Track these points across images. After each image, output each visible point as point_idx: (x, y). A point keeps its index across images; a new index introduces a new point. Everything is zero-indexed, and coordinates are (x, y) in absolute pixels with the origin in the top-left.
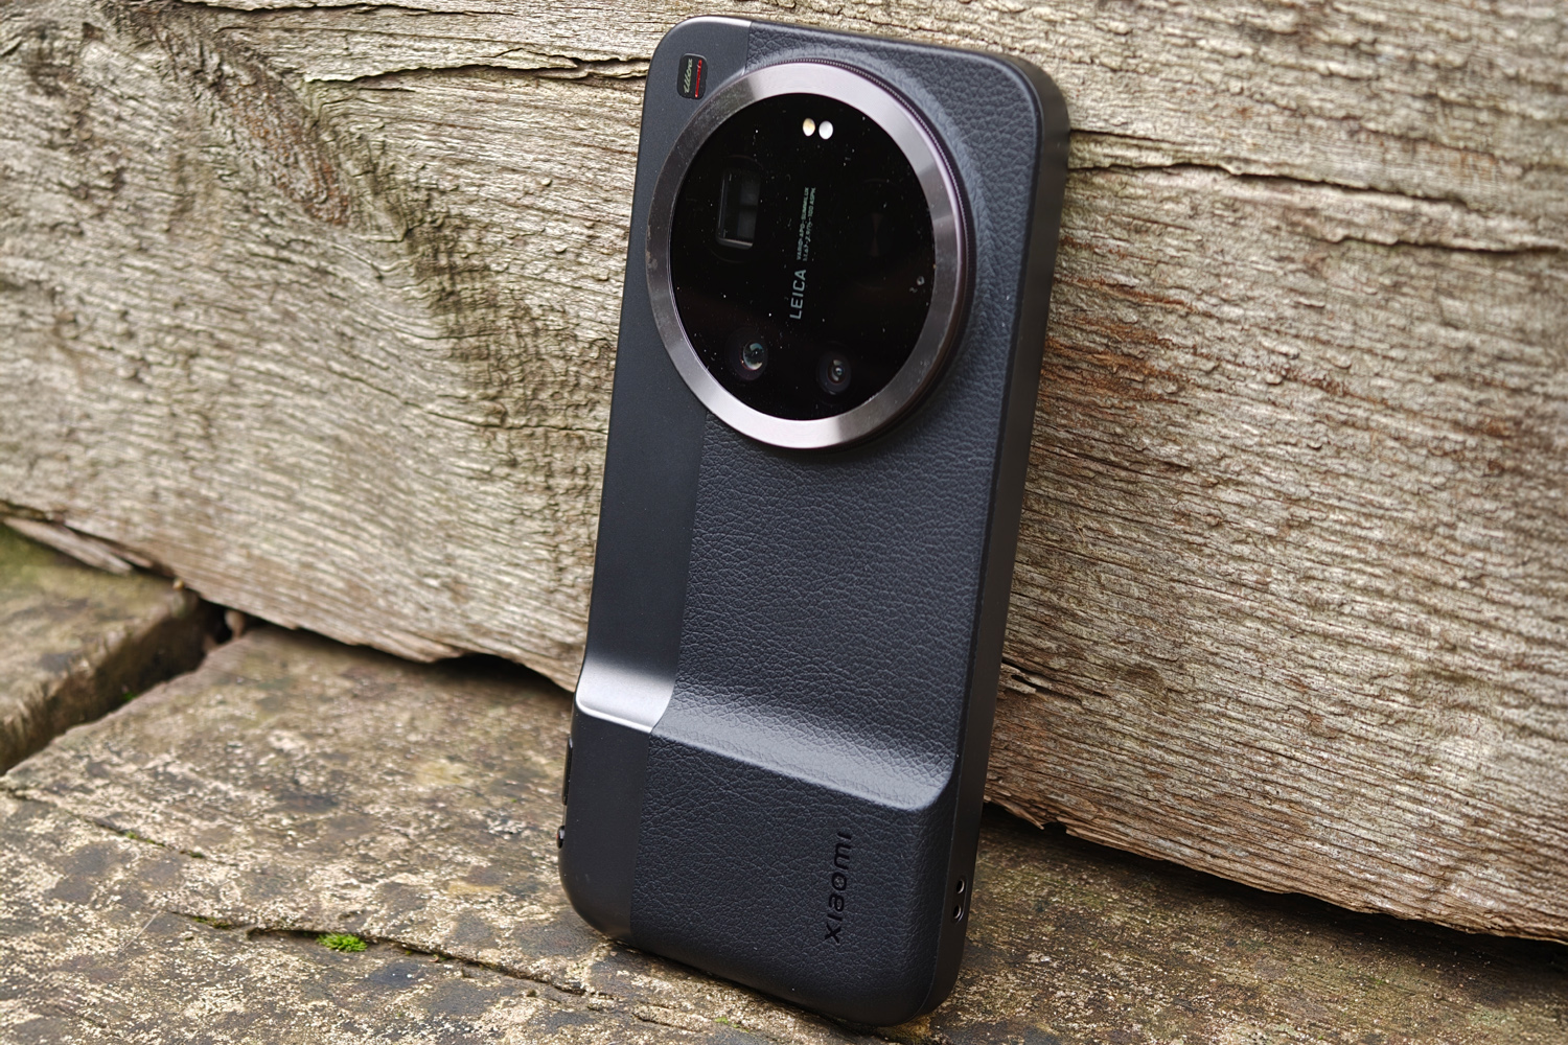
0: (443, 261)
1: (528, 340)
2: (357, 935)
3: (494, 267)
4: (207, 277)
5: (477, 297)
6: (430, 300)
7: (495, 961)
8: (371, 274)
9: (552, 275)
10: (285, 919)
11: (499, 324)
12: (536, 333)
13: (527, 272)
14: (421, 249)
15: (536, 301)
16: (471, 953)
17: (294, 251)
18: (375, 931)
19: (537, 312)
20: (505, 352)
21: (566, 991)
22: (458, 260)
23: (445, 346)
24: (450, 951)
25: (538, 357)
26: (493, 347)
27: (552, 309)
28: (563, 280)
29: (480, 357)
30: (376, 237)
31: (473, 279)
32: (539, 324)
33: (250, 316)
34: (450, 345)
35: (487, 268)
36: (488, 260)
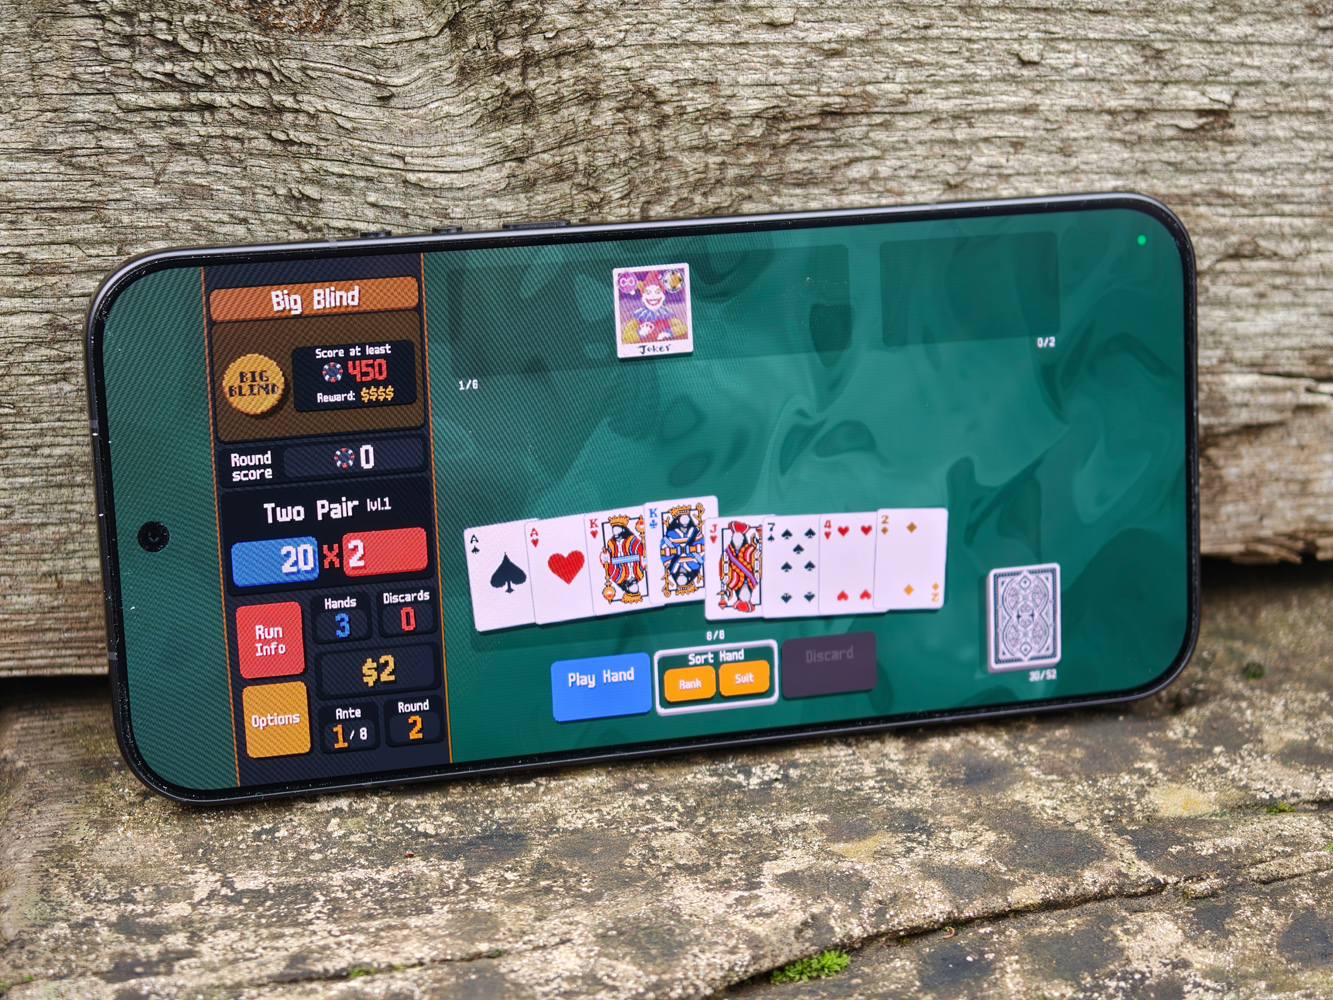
0: (510, 50)
1: (646, 136)
2: (836, 947)
3: (599, 41)
4: (31, 166)
5: (565, 92)
6: (480, 111)
7: (1037, 899)
8: (366, 94)
9: (701, 33)
10: (731, 969)
11: (596, 122)
12: (662, 122)
13: (656, 40)
14: (472, 40)
15: (668, 76)
16: (998, 903)
17: (222, 90)
18: (857, 932)
19: (665, 92)
20: (601, 160)
21: (1143, 895)
22: (537, 44)
23: (495, 176)
24: (968, 913)
25: (660, 156)
26: (582, 159)
27: (694, 83)
28: (718, 37)
29: (559, 178)
30: (390, 38)
31: (559, 66)
32: (668, 109)
33: (110, 213)
34: (505, 172)
35: (590, 46)
36: (590, 35)
